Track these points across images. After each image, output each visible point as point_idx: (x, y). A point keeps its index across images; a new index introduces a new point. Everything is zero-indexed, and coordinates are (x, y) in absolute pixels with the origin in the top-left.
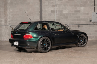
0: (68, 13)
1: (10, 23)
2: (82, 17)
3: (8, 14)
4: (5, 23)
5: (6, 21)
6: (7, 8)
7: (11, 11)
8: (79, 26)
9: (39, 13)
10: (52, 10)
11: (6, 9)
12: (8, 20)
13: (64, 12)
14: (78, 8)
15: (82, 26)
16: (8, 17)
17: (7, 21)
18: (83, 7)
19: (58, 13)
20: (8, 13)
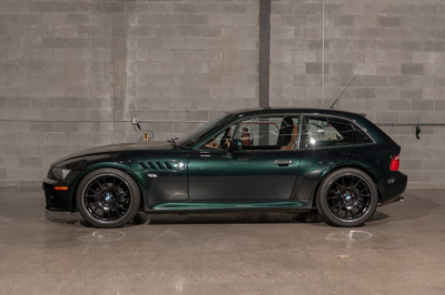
0: (374, 74)
1: (133, 113)
2: (429, 94)
3: (129, 74)
4: (114, 110)
5: (118, 102)
6: (126, 49)
7: (143, 60)
8: (418, 131)
9: (254, 72)
10: (309, 61)
11: (120, 54)
12: (129, 99)
13: (358, 72)
14: (417, 57)
15: (432, 132)
16: (128, 85)
17: (122, 105)
18: (438, 54)
19: (332, 73)
20: (127, 70)
